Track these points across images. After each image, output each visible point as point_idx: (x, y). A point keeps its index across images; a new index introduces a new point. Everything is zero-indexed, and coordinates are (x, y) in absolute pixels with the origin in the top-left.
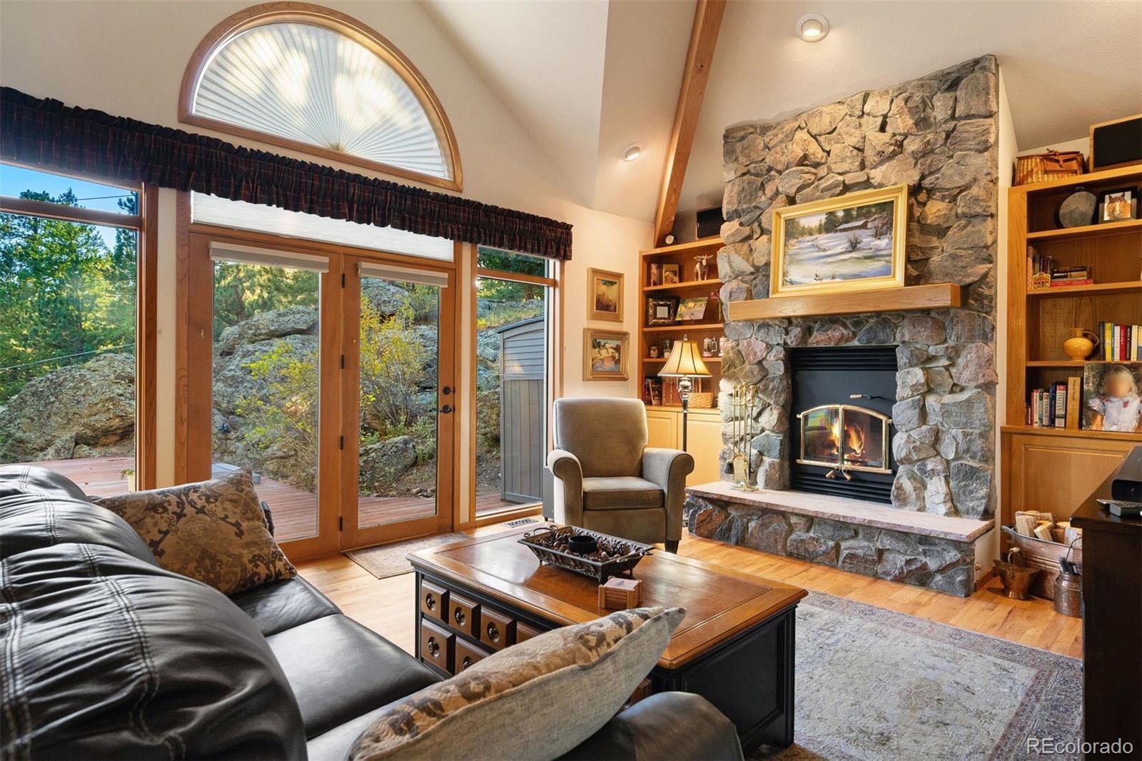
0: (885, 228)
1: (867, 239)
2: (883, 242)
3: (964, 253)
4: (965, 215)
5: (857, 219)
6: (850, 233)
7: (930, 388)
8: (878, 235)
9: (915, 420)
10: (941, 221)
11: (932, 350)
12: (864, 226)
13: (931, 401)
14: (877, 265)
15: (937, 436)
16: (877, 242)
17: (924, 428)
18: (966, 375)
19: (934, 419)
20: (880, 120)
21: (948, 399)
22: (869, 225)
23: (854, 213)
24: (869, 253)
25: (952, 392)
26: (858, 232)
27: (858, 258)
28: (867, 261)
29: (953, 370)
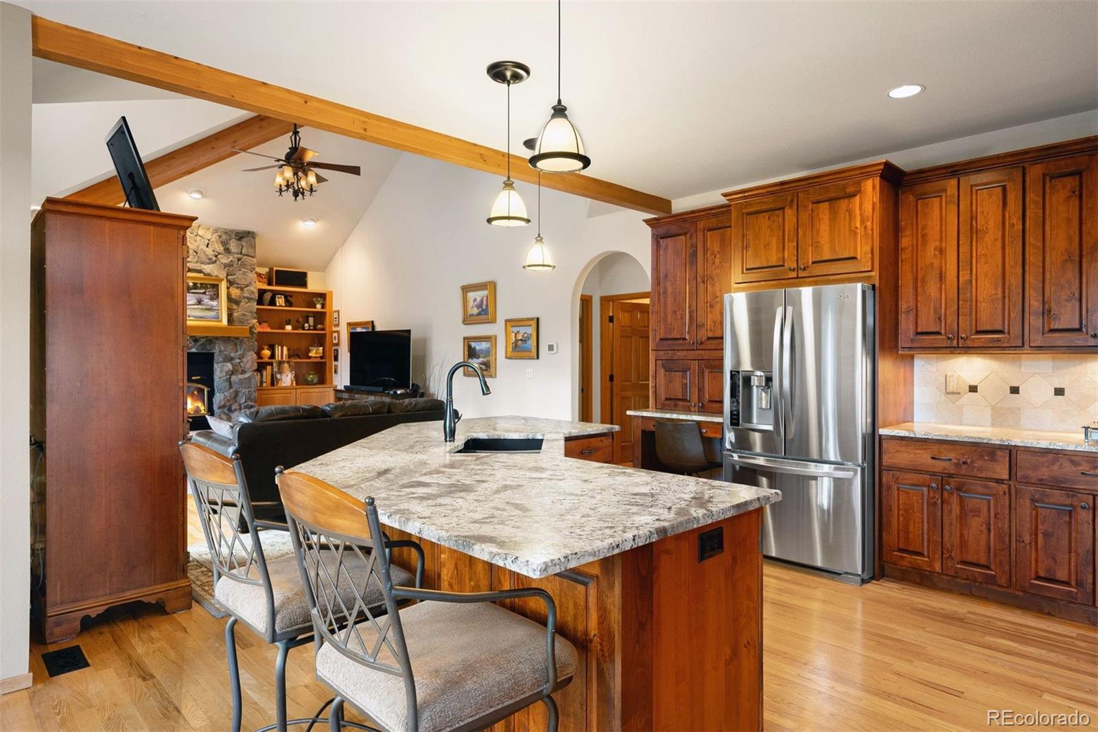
0: (215, 297)
1: (206, 300)
2: (214, 303)
3: (247, 313)
4: (247, 298)
5: (200, 288)
6: (197, 295)
7: (233, 373)
8: (212, 299)
9: (228, 387)
10: (237, 298)
11: (232, 355)
12: (204, 293)
13: (234, 378)
14: (213, 314)
15: (236, 394)
16: (212, 302)
17: (231, 390)
18: (248, 366)
19: (235, 387)
20: (207, 242)
21: (240, 377)
22: (207, 293)
23: (199, 285)
24: (208, 307)
25: (242, 374)
26: (201, 296)
27: (202, 309)
28: (207, 311)
29: (242, 364)
